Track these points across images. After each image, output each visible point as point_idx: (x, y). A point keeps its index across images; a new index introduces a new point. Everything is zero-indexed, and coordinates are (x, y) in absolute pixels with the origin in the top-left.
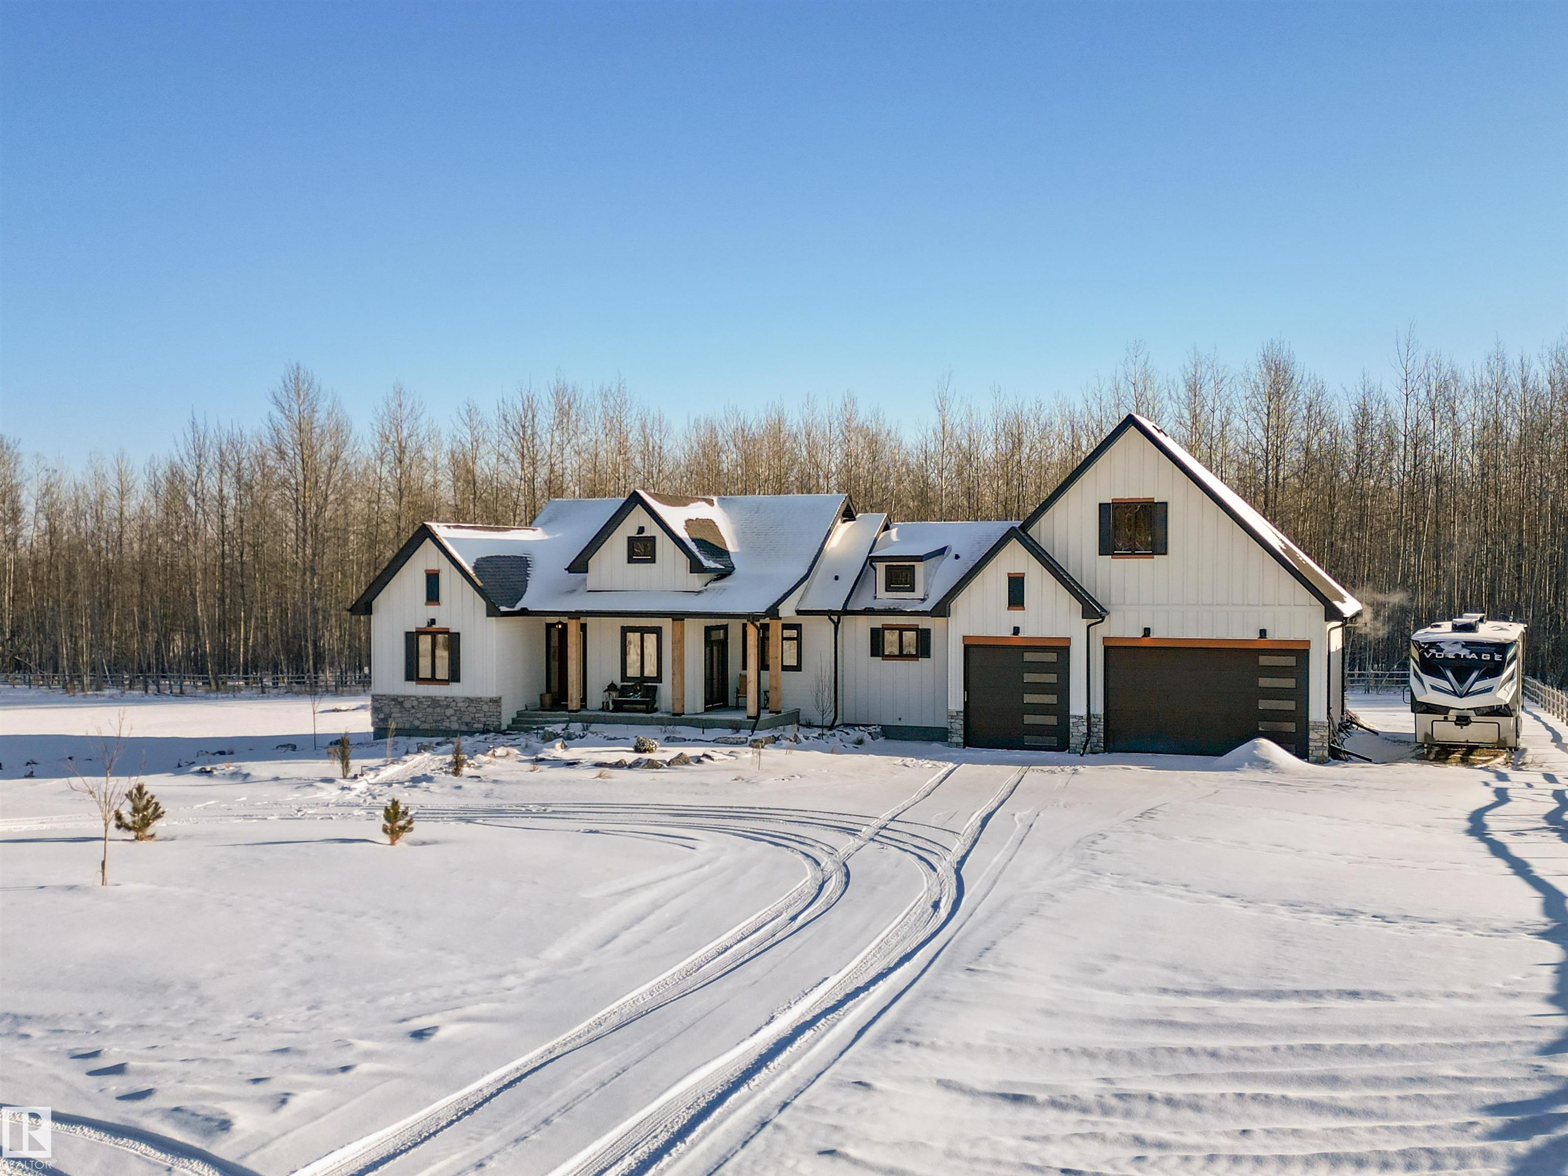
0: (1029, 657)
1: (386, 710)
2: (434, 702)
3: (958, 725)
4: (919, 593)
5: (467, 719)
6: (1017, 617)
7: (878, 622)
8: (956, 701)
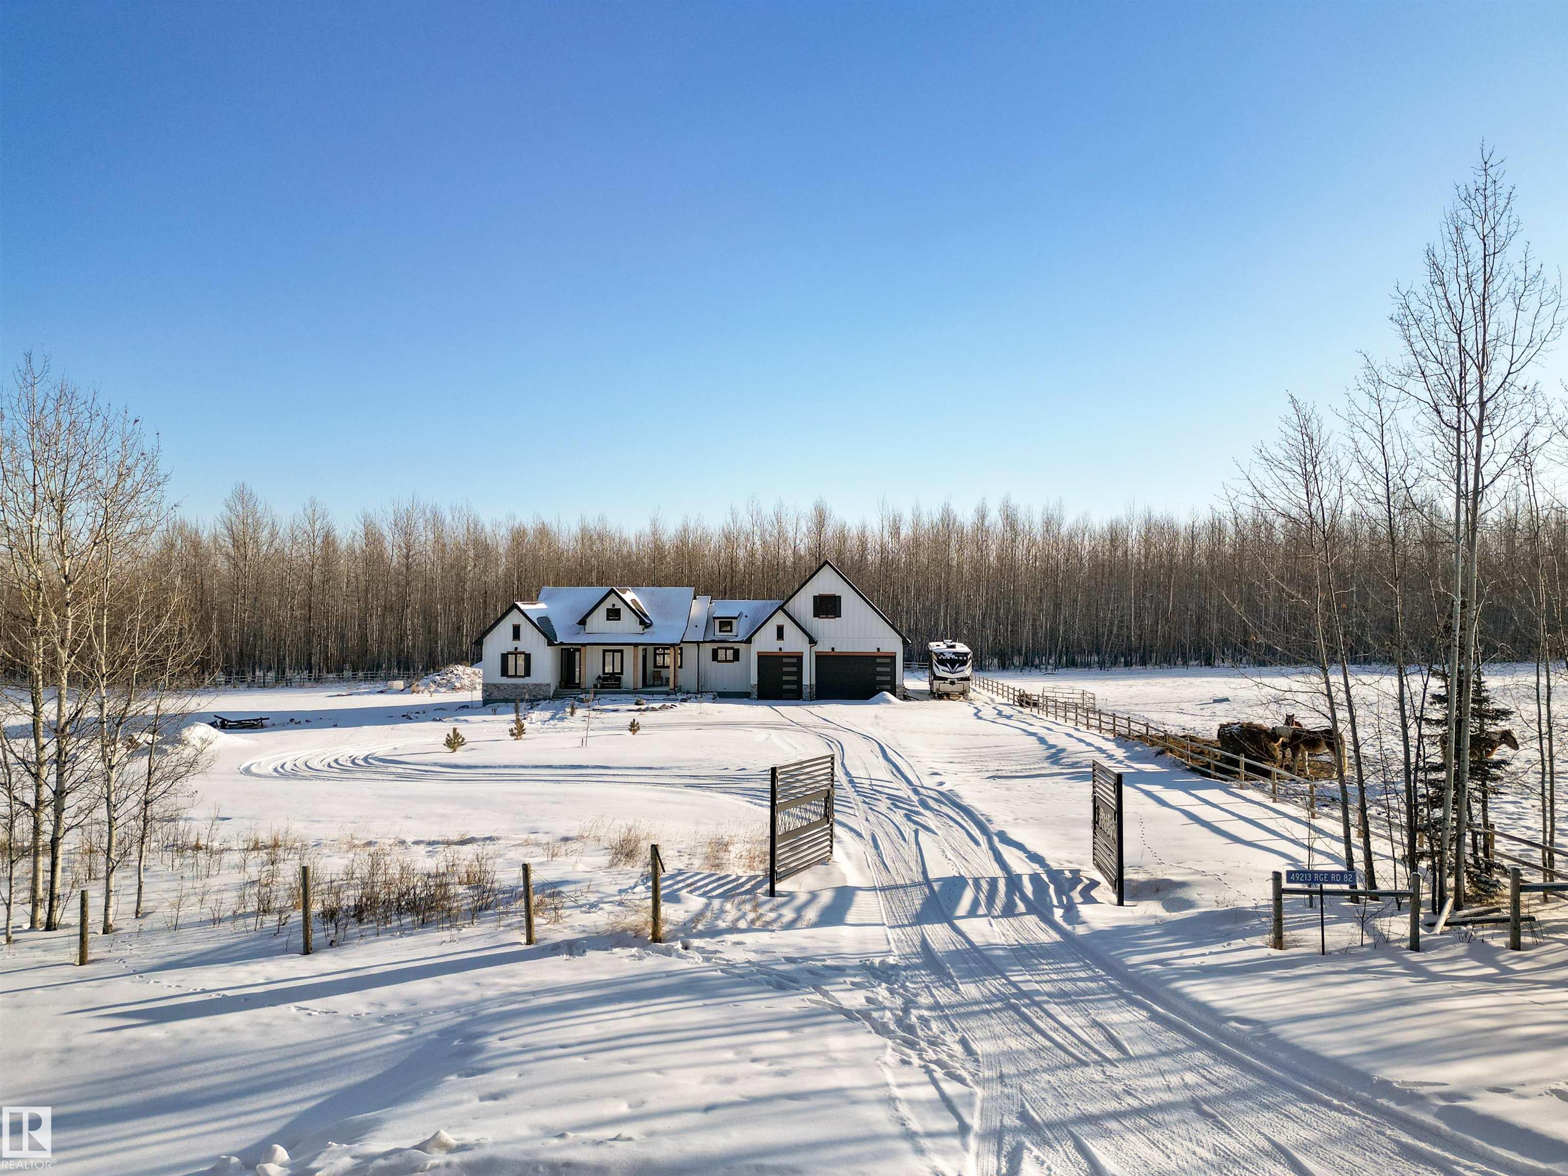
0: (785, 660)
1: (490, 690)
2: (516, 686)
3: (755, 690)
4: (734, 633)
5: (534, 693)
6: (780, 643)
7: (715, 646)
8: (754, 680)
